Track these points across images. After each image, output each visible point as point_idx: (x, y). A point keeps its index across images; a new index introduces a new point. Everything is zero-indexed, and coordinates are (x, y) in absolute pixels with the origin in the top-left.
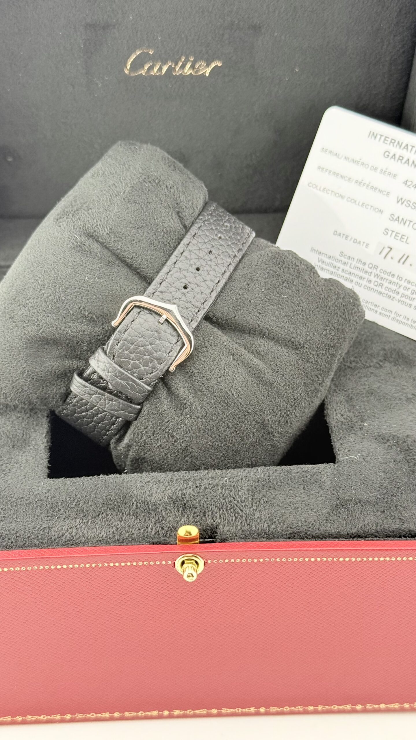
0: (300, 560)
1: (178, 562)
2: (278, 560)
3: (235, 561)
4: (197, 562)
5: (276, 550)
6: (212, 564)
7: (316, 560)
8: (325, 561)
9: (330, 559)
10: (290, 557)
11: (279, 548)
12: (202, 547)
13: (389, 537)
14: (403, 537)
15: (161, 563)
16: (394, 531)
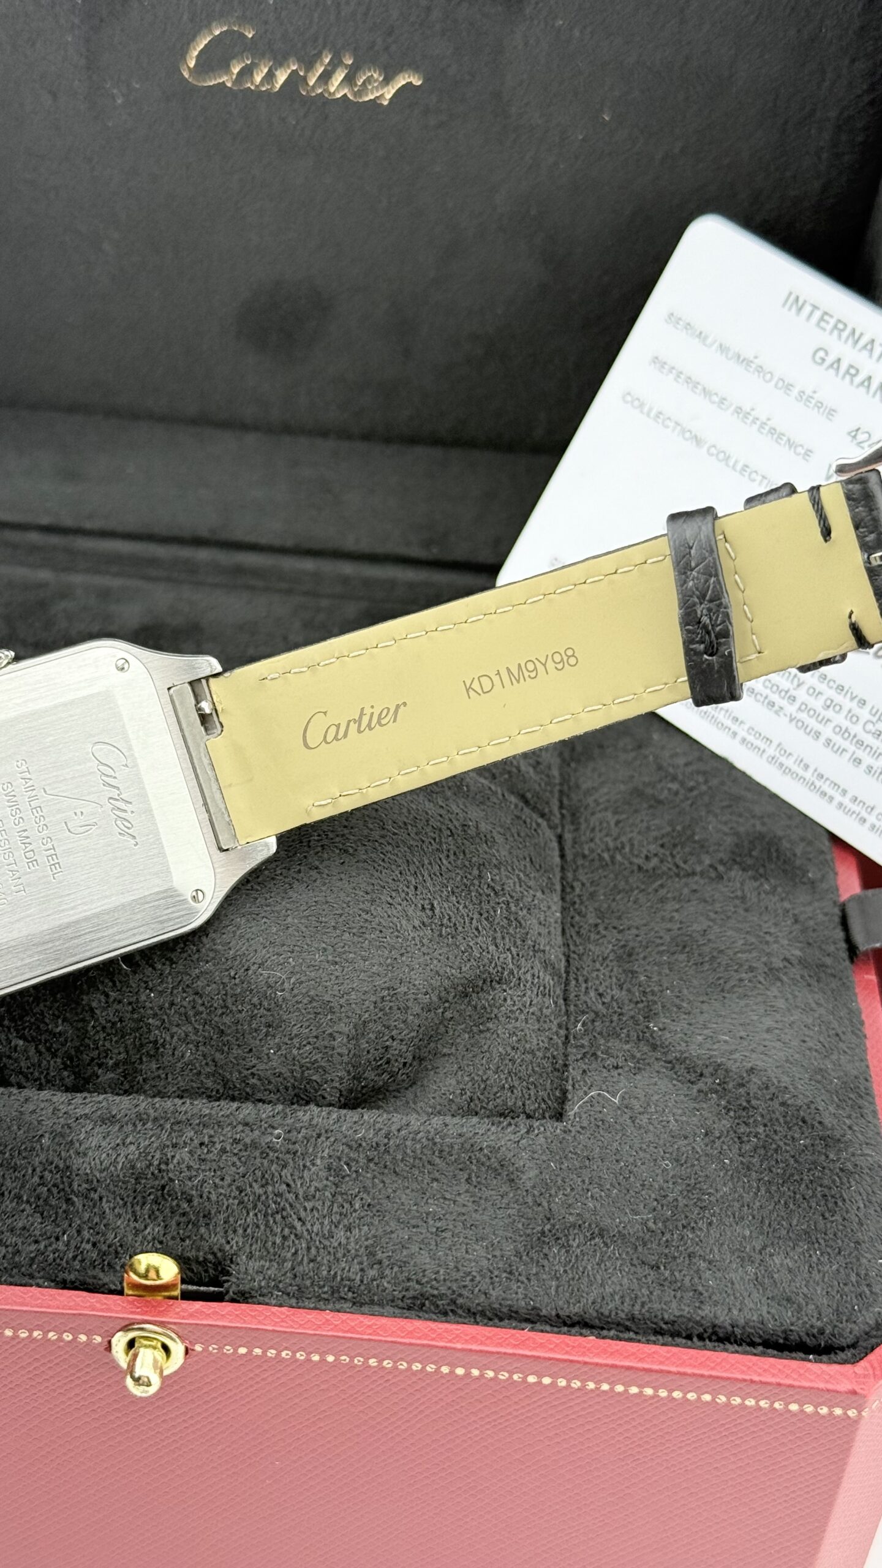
0: (428, 1369)
1: (120, 1341)
2: (373, 1362)
3: (264, 1352)
4: (166, 1348)
5: (370, 1340)
6: (205, 1354)
7: (468, 1374)
8: (492, 1379)
9: (504, 1376)
10: (402, 1359)
11: (378, 1334)
12: (184, 1310)
13: (662, 1334)
14: (695, 1339)
15: (75, 1339)
16: (675, 1322)
